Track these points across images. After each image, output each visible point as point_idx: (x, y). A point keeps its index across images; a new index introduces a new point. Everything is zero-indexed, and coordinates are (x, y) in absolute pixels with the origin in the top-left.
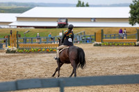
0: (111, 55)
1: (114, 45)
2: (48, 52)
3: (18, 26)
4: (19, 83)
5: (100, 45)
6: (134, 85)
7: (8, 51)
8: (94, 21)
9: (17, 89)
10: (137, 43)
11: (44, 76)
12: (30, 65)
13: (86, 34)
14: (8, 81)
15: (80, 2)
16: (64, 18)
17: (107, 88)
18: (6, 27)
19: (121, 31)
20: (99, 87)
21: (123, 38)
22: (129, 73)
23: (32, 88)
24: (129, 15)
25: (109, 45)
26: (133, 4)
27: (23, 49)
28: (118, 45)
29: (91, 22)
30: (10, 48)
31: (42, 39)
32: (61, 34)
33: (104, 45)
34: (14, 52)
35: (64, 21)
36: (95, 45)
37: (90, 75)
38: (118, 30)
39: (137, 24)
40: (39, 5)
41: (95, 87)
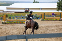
0: (49, 25)
1: (50, 20)
2: (20, 23)
3: (7, 12)
4: (7, 37)
5: (44, 20)
6: (59, 38)
7: (3, 23)
8: (41, 9)
9: (7, 40)
10: (60, 19)
11: (19, 34)
12: (13, 29)
13: (37, 15)
14: (2, 36)
15: (35, 1)
16: (27, 8)
17: (47, 39)
18: (2, 12)
19: (53, 14)
20: (43, 39)
21: (54, 17)
22: (57, 33)
23: (13, 39)
24: (56, 7)
25: (48, 20)
26: (58, 2)
27: (9, 22)
28: (52, 20)
29: (40, 10)
30: (4, 21)
31: (18, 17)
32: (26, 15)
33: (45, 20)
34: (5, 23)
35: (27, 9)
36: (41, 20)
37: (39, 34)
38: (52, 13)
39: (60, 11)
40: (16, 2)
41: (41, 39)
